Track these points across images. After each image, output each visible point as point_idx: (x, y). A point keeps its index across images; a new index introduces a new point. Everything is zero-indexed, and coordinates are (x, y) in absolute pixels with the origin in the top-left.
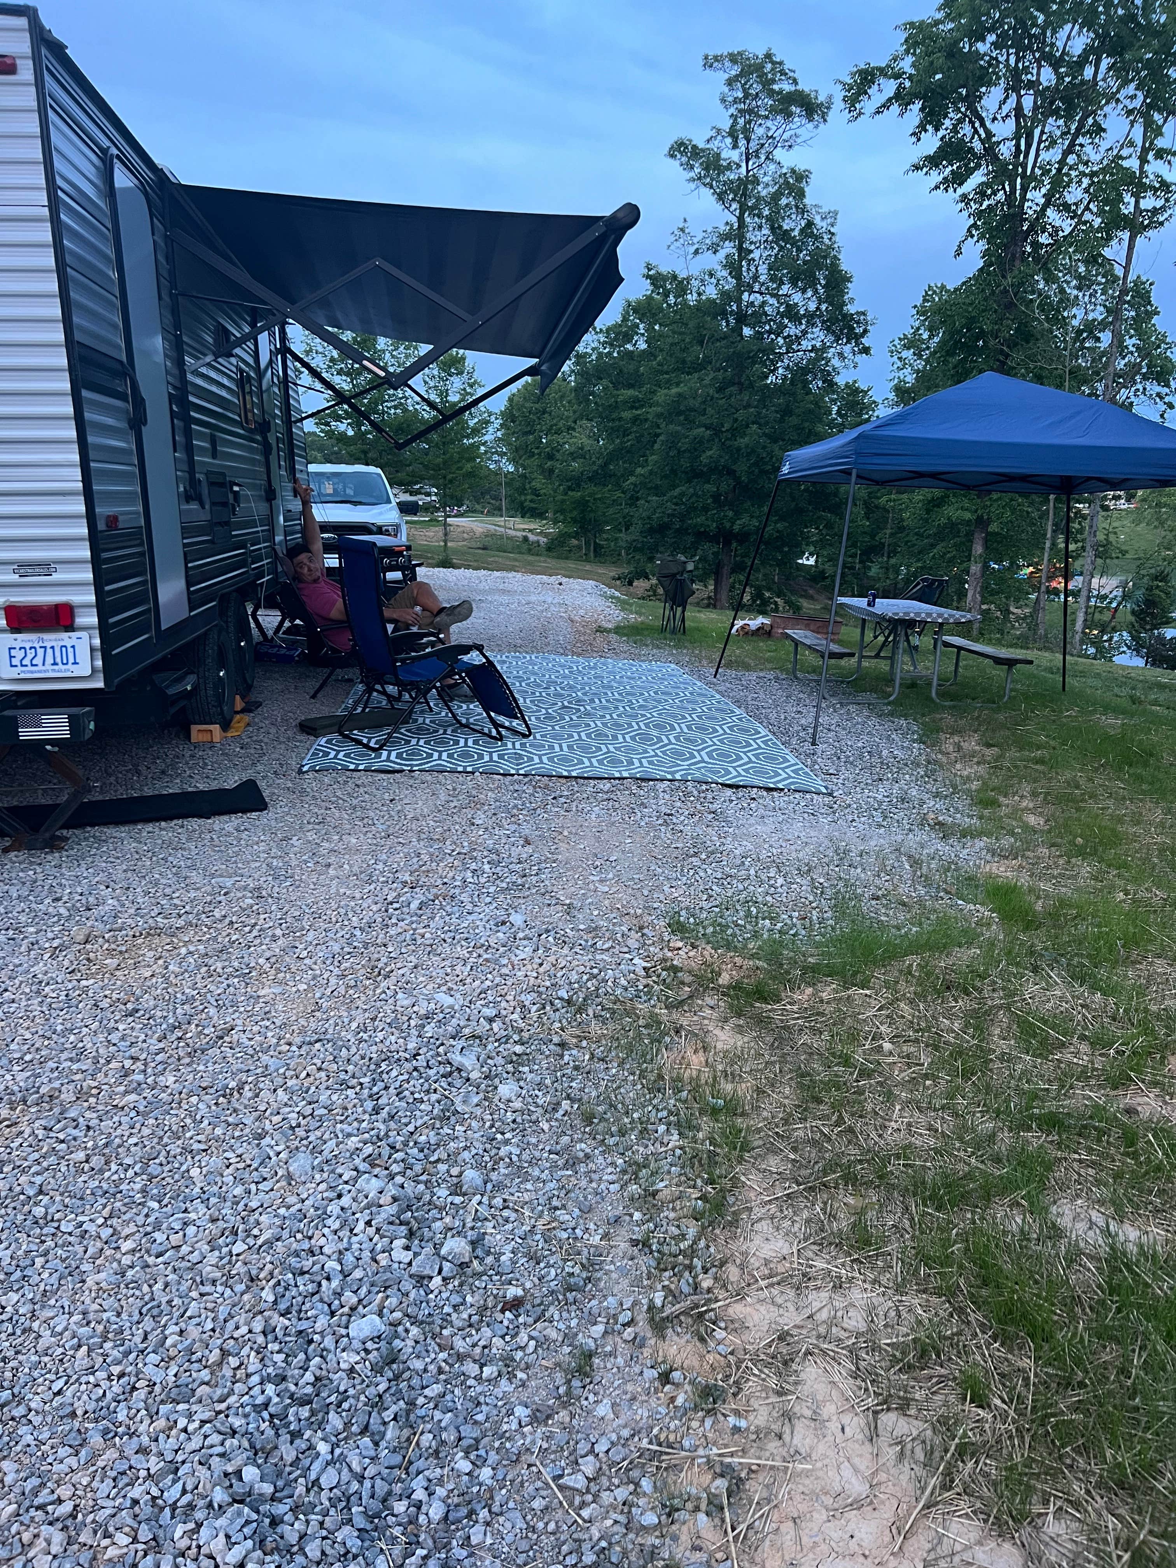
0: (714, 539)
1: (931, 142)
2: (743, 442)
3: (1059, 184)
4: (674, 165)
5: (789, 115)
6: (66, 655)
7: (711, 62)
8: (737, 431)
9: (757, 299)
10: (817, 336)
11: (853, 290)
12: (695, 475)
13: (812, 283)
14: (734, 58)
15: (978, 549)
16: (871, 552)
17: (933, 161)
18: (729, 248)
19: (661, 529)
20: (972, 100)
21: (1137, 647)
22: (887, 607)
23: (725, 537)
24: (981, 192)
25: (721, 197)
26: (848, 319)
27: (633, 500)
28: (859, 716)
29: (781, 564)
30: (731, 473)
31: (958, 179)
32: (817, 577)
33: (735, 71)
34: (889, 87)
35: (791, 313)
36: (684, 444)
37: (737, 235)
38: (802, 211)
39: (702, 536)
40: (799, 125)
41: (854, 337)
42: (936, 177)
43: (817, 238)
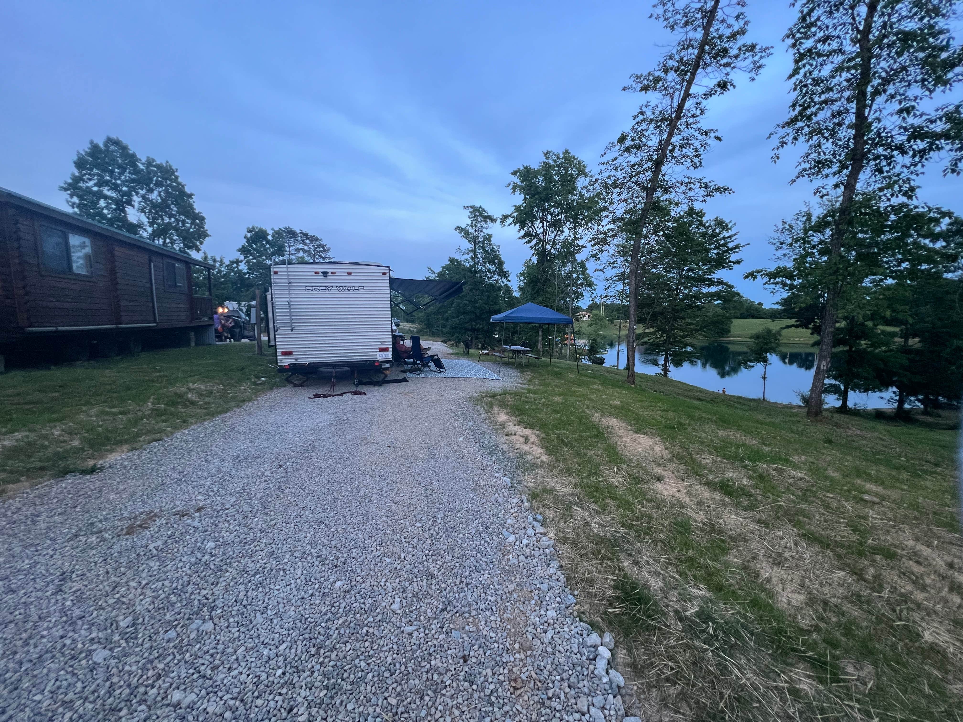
0: (470, 330)
1: (522, 232)
2: (477, 305)
3: (554, 244)
4: (457, 232)
5: (486, 222)
6: (387, 355)
7: (465, 208)
8: (476, 301)
9: (480, 267)
10: (496, 277)
11: (505, 266)
12: (464, 313)
13: (494, 263)
14: (471, 207)
15: (540, 333)
16: (514, 333)
17: (523, 237)
18: (471, 254)
19: (455, 328)
20: (532, 222)
21: (590, 359)
22: (513, 347)
23: (474, 330)
24: (535, 245)
25: (469, 241)
26: (504, 272)
27: (447, 320)
28: (508, 369)
29: (489, 337)
30: (474, 313)
31: (529, 242)
32: (499, 340)
33: (471, 210)
34: (511, 220)
35: (489, 271)
36: (461, 305)
37: (474, 251)
38: (491, 245)
39: (467, 330)
40: (490, 224)
41: (506, 277)
42: (524, 240)
43: (495, 252)
